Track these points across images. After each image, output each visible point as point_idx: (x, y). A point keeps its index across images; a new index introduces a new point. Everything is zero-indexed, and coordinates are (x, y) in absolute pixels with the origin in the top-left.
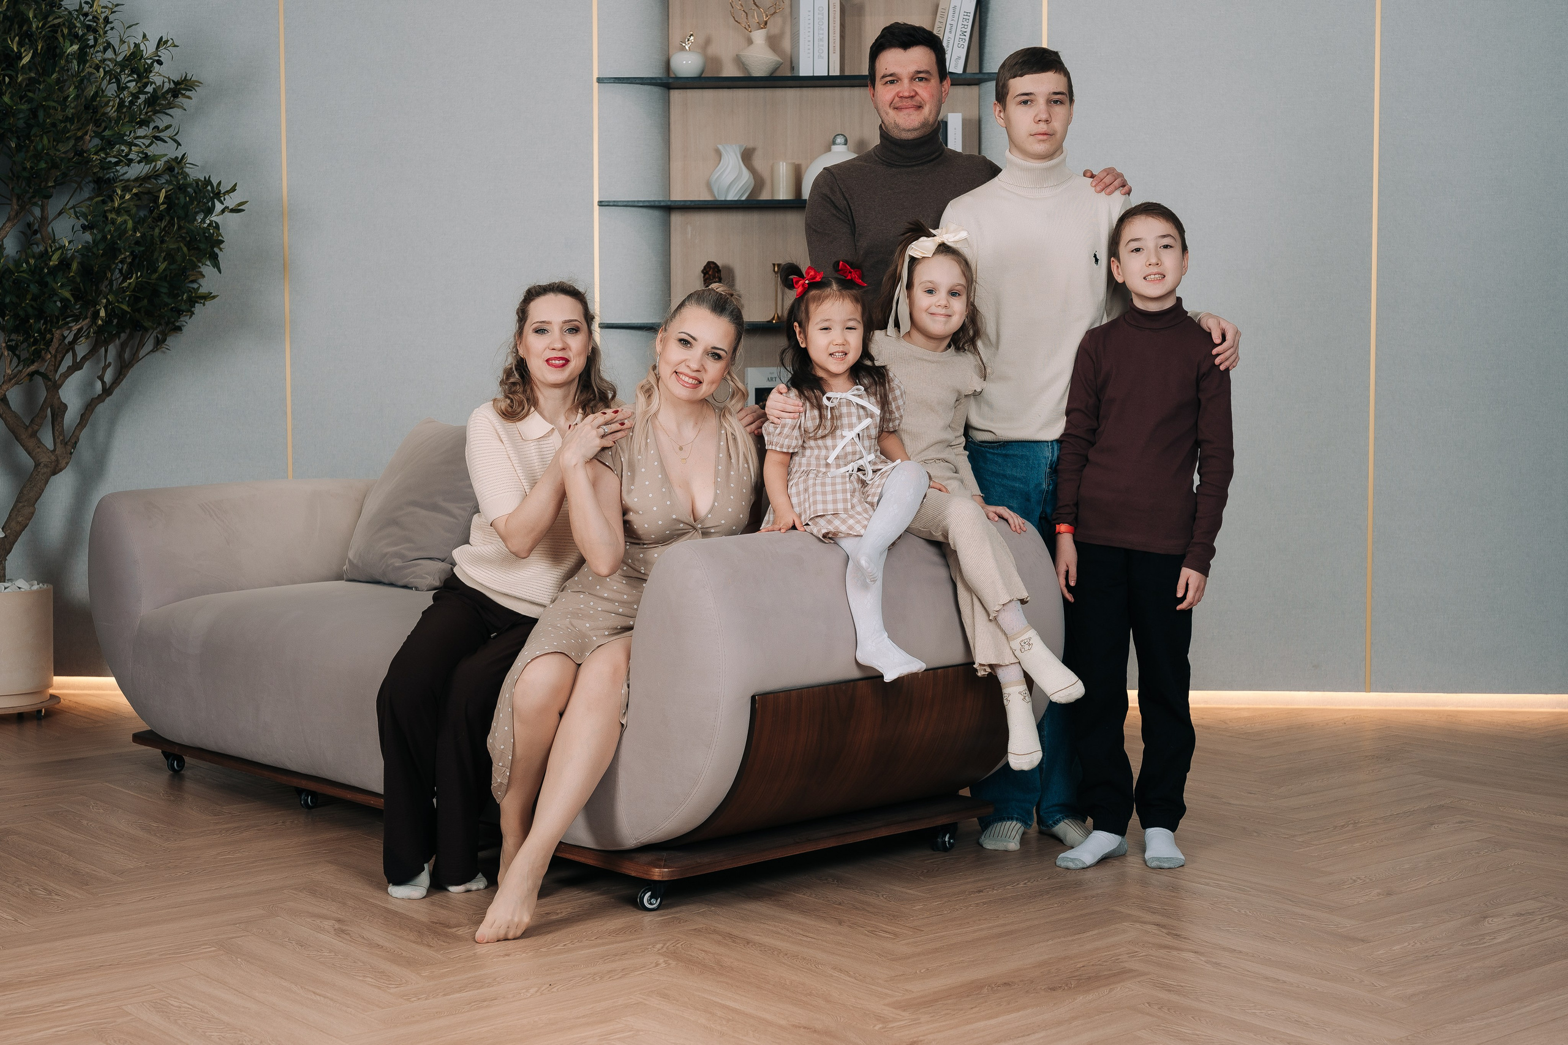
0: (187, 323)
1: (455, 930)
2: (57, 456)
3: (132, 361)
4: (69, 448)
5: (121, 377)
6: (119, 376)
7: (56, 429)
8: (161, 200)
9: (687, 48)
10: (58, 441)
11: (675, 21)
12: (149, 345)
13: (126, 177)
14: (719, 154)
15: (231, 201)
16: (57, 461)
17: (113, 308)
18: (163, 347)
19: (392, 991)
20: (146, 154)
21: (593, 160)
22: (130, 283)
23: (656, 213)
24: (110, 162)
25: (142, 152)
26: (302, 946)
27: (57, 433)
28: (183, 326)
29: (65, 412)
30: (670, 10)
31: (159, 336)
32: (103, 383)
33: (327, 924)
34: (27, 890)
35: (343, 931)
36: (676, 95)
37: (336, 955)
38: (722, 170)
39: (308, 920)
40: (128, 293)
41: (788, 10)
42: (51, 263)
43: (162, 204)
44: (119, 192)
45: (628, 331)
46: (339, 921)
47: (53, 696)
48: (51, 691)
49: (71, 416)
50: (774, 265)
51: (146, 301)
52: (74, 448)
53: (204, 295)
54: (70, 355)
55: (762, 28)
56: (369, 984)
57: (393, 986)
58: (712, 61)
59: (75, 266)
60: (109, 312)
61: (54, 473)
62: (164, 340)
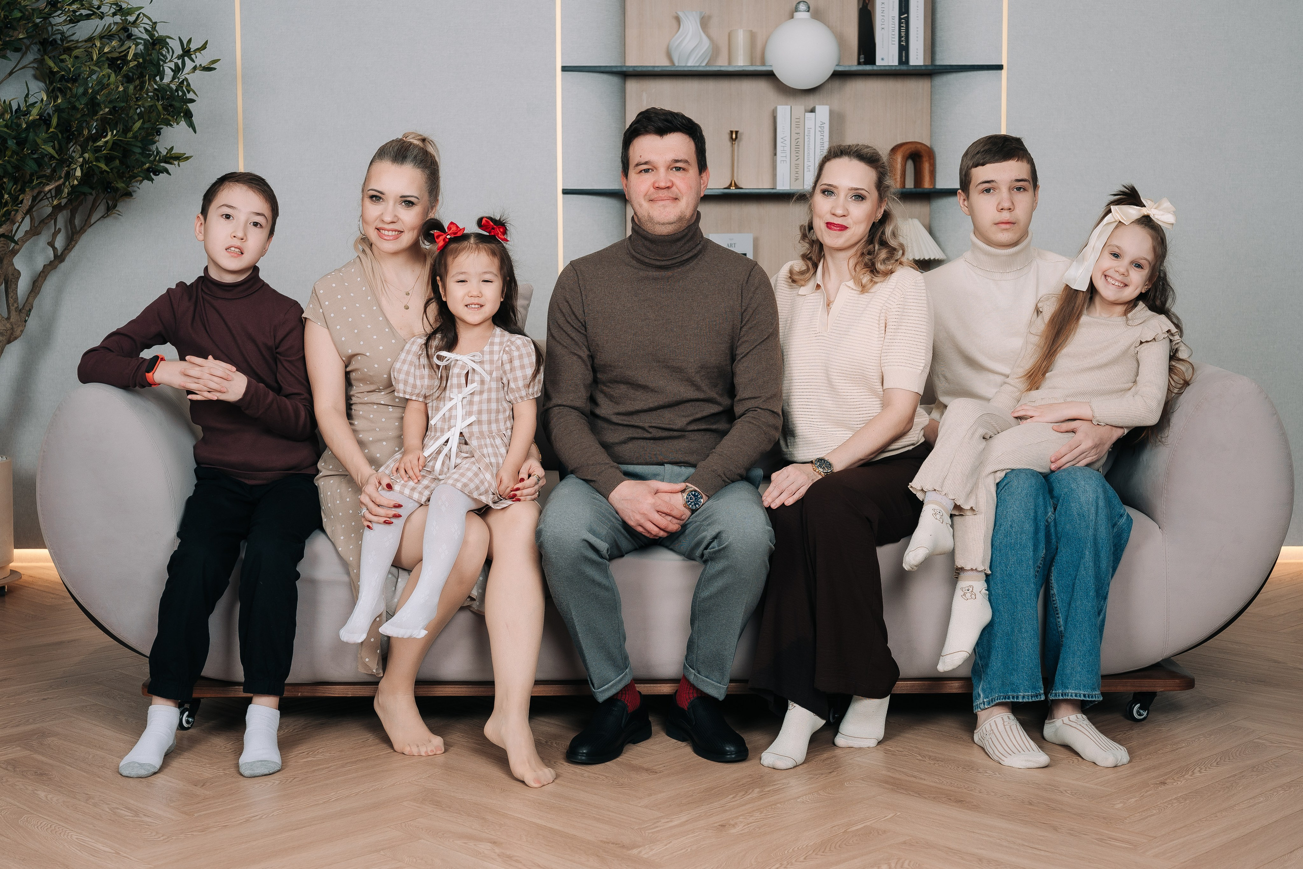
0: (139, 188)
1: (635, 851)
2: (11, 324)
3: (84, 226)
4: (23, 315)
5: (73, 243)
6: (71, 242)
7: (10, 296)
8: (130, 57)
10: (13, 308)
12: (102, 209)
13: (73, 38)
14: (678, 20)
15: (202, 59)
16: (12, 329)
17: (88, 167)
18: (115, 213)
20: (121, 6)
21: (555, 25)
22: (106, 142)
23: (615, 80)
24: (81, 14)
25: (116, 4)
27: (11, 301)
28: (135, 191)
29: (18, 278)
31: (109, 202)
32: (54, 249)
33: (484, 848)
34: (108, 810)
35: (510, 857)
38: (681, 39)
40: (105, 152)
42: (31, 118)
43: (131, 61)
44: (98, 44)
45: (590, 197)
47: (13, 572)
48: (13, 565)
49: (23, 285)
50: (732, 132)
51: (117, 162)
52: (28, 315)
53: (176, 155)
54: (27, 219)
59: (54, 121)
60: (85, 171)
61: (9, 342)
62: (115, 206)
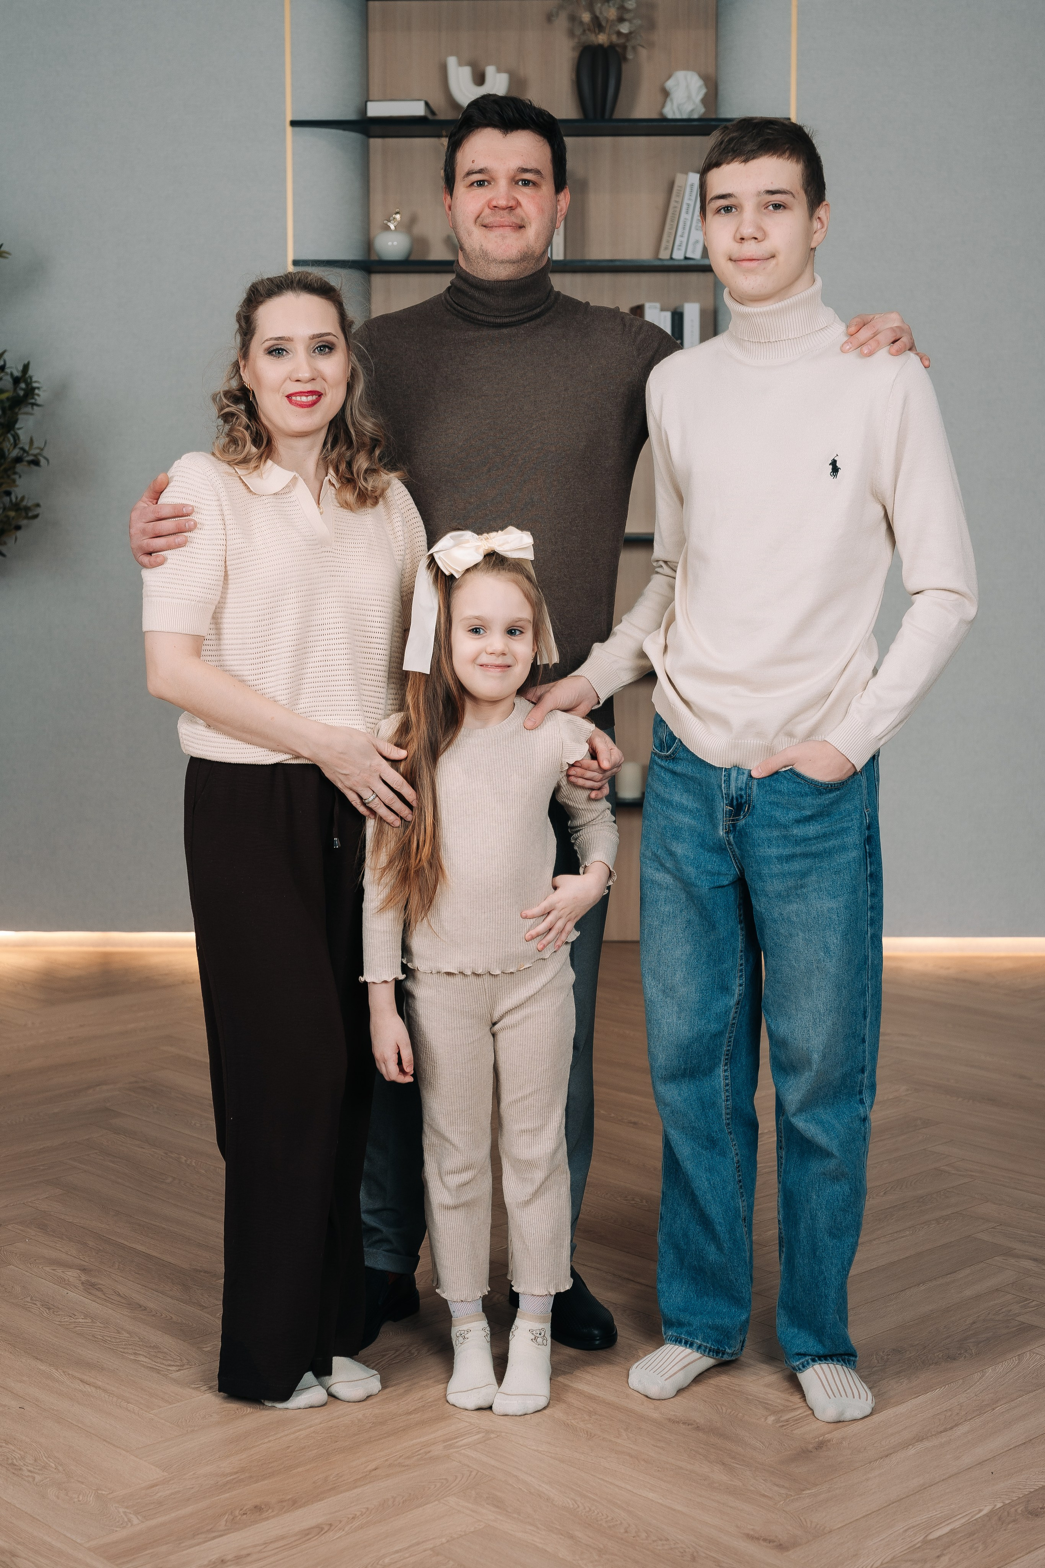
9: (392, 227)
11: (377, 197)
19: (175, 1375)
26: (49, 1309)
30: (372, 184)
33: (72, 1275)
35: (93, 1285)
36: (378, 280)
37: (93, 1322)
39: (47, 1269)
46: (84, 1270)
56: (144, 1366)
57: (174, 1368)
58: (419, 242)
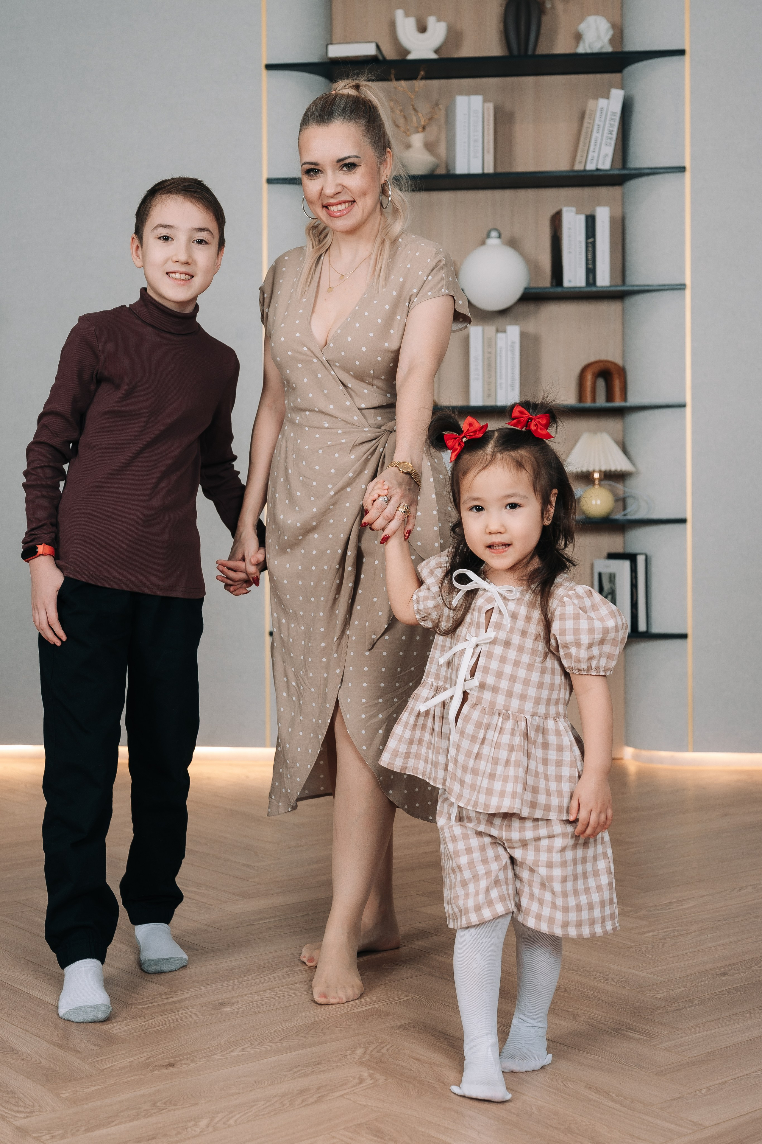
41: (443, 119)
55: (419, 132)
